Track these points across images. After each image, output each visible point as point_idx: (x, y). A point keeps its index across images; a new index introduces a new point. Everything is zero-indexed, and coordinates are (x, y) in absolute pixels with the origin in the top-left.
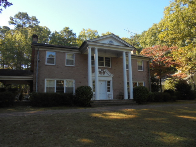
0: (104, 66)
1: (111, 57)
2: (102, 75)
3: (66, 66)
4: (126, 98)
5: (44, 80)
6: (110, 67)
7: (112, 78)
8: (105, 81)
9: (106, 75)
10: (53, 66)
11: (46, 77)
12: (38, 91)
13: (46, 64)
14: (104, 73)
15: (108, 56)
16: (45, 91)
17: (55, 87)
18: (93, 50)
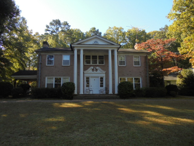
0: (98, 64)
1: (105, 55)
2: (95, 72)
3: (63, 66)
4: (111, 92)
5: (45, 78)
6: (104, 64)
7: (105, 74)
8: (98, 77)
9: (98, 71)
10: (52, 66)
11: (46, 76)
12: (40, 86)
13: (47, 65)
14: (97, 70)
15: (101, 54)
16: (46, 87)
17: (54, 83)
18: (79, 51)
